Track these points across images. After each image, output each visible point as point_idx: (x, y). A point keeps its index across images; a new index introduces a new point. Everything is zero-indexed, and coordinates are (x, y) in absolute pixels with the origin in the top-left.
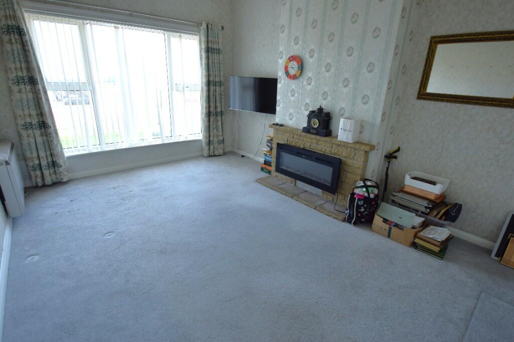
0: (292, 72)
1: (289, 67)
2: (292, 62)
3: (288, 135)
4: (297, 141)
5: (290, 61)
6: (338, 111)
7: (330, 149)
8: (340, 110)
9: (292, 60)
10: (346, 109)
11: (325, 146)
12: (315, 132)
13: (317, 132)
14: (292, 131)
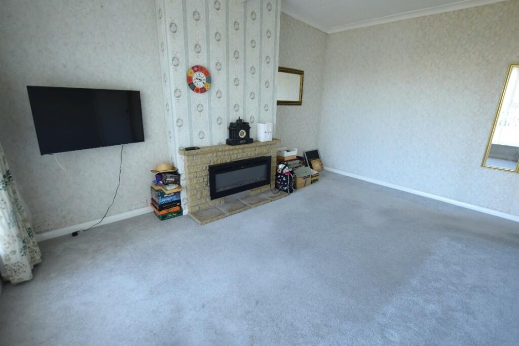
0: (199, 85)
1: (194, 78)
2: (197, 73)
3: (209, 155)
4: (223, 157)
5: (195, 71)
6: (249, 119)
7: (254, 152)
8: (251, 119)
9: (198, 71)
10: (254, 117)
11: (250, 151)
12: (245, 141)
13: (246, 140)
14: (213, 150)
